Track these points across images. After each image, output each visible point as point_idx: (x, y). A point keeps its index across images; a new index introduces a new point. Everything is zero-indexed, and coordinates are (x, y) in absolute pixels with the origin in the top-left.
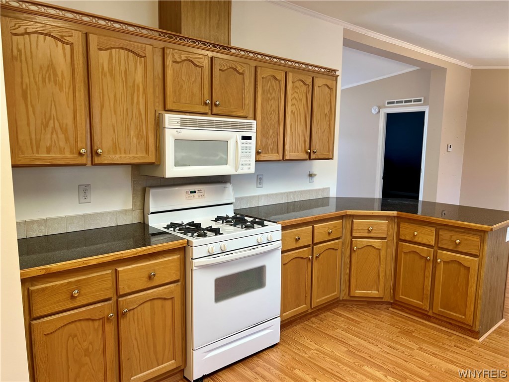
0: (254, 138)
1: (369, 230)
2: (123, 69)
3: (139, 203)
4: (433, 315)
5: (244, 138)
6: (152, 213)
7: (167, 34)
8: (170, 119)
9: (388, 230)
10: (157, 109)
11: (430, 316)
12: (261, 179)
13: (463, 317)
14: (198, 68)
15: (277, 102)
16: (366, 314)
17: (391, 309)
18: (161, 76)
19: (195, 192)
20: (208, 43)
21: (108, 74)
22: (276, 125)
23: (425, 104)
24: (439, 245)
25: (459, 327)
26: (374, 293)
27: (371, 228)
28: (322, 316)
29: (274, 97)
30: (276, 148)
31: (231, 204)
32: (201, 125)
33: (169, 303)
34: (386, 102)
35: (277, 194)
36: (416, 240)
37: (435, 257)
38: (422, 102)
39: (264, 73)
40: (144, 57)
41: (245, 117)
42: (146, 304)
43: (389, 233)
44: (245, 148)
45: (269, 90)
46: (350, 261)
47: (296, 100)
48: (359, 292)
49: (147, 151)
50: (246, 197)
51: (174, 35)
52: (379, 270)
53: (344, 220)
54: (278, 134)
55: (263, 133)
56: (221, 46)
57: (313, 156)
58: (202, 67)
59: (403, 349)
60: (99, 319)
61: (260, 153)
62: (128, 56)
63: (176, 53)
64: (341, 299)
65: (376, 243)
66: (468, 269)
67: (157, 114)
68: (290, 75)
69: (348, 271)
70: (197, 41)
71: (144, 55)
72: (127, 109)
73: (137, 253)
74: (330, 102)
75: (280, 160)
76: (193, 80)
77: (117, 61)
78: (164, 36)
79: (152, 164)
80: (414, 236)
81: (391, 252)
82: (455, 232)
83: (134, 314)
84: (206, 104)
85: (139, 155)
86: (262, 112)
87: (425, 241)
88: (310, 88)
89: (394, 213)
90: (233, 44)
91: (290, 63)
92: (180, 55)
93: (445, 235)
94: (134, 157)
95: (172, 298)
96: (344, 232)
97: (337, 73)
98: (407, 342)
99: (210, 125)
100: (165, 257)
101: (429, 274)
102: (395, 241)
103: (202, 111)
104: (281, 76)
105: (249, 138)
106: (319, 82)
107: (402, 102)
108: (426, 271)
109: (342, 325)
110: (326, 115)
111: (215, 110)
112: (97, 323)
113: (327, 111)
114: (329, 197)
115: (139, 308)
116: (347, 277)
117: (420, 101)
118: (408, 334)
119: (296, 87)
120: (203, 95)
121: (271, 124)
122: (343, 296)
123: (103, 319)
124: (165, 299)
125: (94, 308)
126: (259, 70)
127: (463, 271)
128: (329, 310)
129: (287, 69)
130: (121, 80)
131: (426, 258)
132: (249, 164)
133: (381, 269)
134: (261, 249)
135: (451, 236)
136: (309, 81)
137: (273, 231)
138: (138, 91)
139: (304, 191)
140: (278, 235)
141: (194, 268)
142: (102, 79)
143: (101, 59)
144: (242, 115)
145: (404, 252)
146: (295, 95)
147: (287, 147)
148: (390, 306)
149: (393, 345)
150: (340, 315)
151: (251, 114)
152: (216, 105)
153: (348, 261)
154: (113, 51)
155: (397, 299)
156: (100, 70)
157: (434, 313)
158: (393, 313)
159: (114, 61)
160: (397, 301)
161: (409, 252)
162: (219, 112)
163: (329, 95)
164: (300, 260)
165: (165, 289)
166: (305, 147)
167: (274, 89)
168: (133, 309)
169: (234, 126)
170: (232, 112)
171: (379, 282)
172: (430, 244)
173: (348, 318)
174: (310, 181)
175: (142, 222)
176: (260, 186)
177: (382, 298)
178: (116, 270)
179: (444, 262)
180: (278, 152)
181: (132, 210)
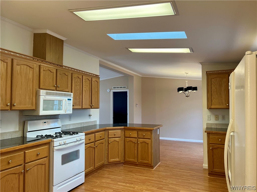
0: (72, 100)
1: (114, 134)
2: (25, 72)
3: (22, 128)
4: (139, 164)
5: (68, 100)
6: (29, 132)
7: (41, 60)
8: (42, 92)
9: (121, 134)
10: (36, 88)
11: (137, 164)
12: (70, 117)
13: (148, 162)
14: (52, 73)
15: (79, 86)
16: (115, 168)
17: (123, 165)
18: (38, 75)
19: (46, 122)
20: (55, 64)
21: (19, 74)
22: (79, 95)
23: (127, 89)
24: (139, 137)
25: (147, 166)
26: (117, 159)
27: (115, 134)
28: (99, 172)
29: (78, 85)
30: (79, 104)
31: (60, 127)
32: (53, 94)
33: (44, 166)
34: (113, 87)
35: (77, 124)
36: (131, 136)
37: (138, 142)
38: (126, 88)
39: (75, 76)
40: (33, 68)
41: (68, 92)
42: (35, 167)
43: (122, 135)
44: (69, 104)
45: (77, 82)
46: (108, 148)
47: (86, 86)
48: (112, 160)
49: (32, 105)
50: (65, 125)
51: (44, 61)
52: (119, 150)
53: (105, 131)
54: (80, 98)
55: (75, 98)
56: (60, 65)
57: (92, 107)
58: (53, 73)
59: (130, 176)
60: (17, 174)
61: (74, 106)
62: (27, 68)
63: (44, 67)
64: (105, 164)
65: (117, 139)
66: (148, 144)
67: (36, 90)
68: (84, 77)
69: (107, 152)
70: (51, 63)
71: (33, 67)
72: (25, 88)
73: (33, 145)
74: (98, 87)
75: (80, 109)
76: (50, 77)
77: (23, 70)
78: (40, 61)
79: (33, 110)
80: (130, 135)
81: (123, 142)
82: (143, 131)
83: (30, 171)
84: (54, 86)
85: (29, 106)
86: (74, 90)
87: (134, 136)
88: (91, 81)
89: (123, 127)
90: (64, 65)
91: (83, 72)
92: (46, 68)
93: (140, 133)
94: (28, 107)
95: (45, 164)
96: (105, 136)
97: (99, 77)
98: (131, 174)
99: (56, 94)
100: (43, 147)
101: (136, 148)
102: (124, 138)
103: (53, 89)
104: (81, 77)
105: (70, 100)
106: (94, 79)
107: (119, 88)
108: (135, 147)
109: (107, 173)
110: (96, 92)
111: (58, 89)
112: (17, 175)
113: (97, 90)
114: (96, 125)
115: (32, 169)
116: (107, 155)
117: (125, 87)
118: (131, 171)
119: (86, 81)
120: (53, 83)
121: (77, 94)
122: (106, 163)
123: (19, 174)
124: (42, 164)
125: (16, 168)
126: (73, 75)
127: (146, 145)
128: (101, 169)
129: (83, 75)
130: (24, 77)
131: (135, 142)
132: (70, 110)
133: (119, 149)
134: (78, 143)
135: (142, 133)
136: (90, 79)
137: (82, 136)
138: (30, 81)
139: (87, 122)
140: (84, 137)
141: (55, 150)
142: (17, 76)
143: (17, 68)
144: (67, 91)
145: (127, 142)
146: (86, 84)
147: (83, 103)
148: (123, 164)
149: (126, 175)
150: (105, 170)
151: (70, 91)
152: (58, 87)
153: (107, 148)
154: (22, 65)
155: (126, 160)
156: (17, 73)
157: (139, 163)
158: (124, 167)
159: (22, 69)
160: (125, 161)
161: (129, 141)
162: (59, 90)
163: (97, 85)
164: (91, 148)
165: (43, 160)
166: (89, 104)
167: (78, 82)
168: (30, 169)
169: (65, 95)
170: (64, 90)
171: (119, 155)
172: (136, 137)
173: (109, 171)
174: (90, 118)
175: (22, 136)
176: (71, 120)
177: (120, 161)
178: (25, 152)
179: (141, 143)
180: (80, 105)
181: (18, 131)
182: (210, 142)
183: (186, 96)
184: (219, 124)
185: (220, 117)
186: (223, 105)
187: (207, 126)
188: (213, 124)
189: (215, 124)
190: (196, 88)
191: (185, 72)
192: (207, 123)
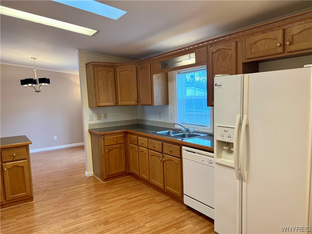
11: (3, 205)
13: (25, 193)
25: (22, 200)
66: (23, 167)
82: (12, 150)
93: (5, 153)
127: (20, 170)
135: (10, 153)
157: (7, 201)
179: (8, 169)
182: (106, 145)
183: (36, 91)
184: (101, 123)
185: (102, 115)
186: (110, 102)
187: (89, 127)
188: (95, 124)
189: (98, 123)
190: (48, 80)
191: (32, 57)
192: (89, 124)
